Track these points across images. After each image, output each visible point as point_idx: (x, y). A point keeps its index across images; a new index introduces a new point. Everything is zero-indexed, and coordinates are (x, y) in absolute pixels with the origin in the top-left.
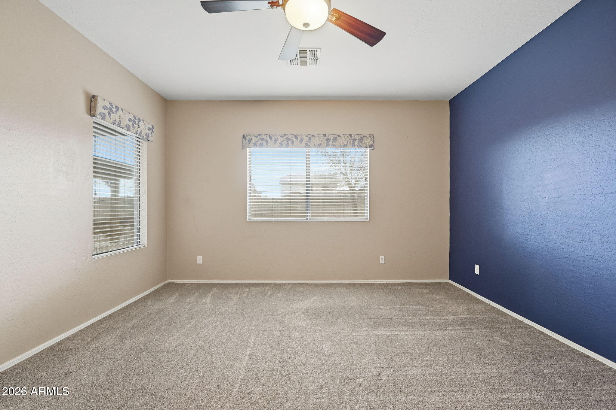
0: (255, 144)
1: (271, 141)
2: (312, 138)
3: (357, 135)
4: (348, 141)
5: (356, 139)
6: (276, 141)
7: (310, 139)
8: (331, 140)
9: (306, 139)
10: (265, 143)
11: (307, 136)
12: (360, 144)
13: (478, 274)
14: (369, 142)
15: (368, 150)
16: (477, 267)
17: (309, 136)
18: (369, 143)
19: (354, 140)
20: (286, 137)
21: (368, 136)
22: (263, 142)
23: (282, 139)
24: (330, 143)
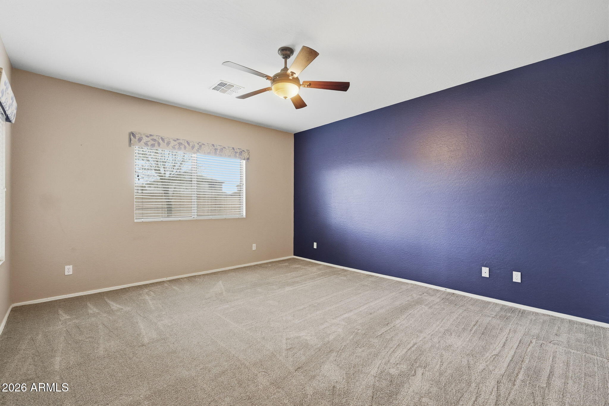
0: (146, 144)
1: (163, 143)
2: (203, 146)
3: (238, 149)
4: (231, 153)
5: (238, 152)
6: (168, 143)
7: (200, 146)
8: (218, 150)
9: (197, 146)
10: (156, 144)
11: (198, 144)
12: (240, 156)
13: (316, 248)
14: (246, 155)
15: (244, 161)
16: (315, 244)
17: (200, 144)
18: (246, 157)
19: (236, 152)
20: (178, 141)
21: (246, 151)
22: (154, 143)
23: (176, 143)
24: (218, 152)
